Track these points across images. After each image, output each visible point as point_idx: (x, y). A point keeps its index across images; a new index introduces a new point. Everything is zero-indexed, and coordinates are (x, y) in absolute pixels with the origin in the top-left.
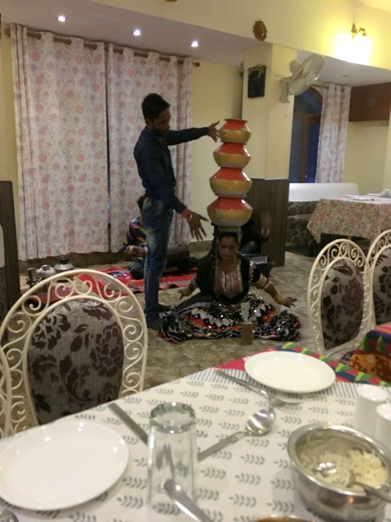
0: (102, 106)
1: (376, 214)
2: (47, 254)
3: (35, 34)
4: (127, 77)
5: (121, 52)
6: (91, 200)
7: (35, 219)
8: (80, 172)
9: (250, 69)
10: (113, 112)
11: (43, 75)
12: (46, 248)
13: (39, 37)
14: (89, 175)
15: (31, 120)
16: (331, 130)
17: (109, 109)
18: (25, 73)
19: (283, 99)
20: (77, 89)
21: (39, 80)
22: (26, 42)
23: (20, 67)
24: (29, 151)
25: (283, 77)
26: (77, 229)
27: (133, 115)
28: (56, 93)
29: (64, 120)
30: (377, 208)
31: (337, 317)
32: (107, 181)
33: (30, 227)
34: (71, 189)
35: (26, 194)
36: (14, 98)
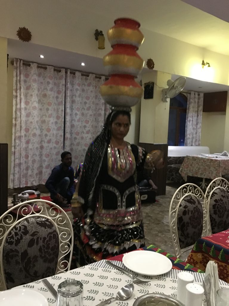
0: (62, 101)
1: (219, 165)
2: (26, 185)
3: (27, 64)
4: (78, 87)
5: (74, 74)
6: (53, 154)
7: (20, 164)
8: (48, 138)
9: (145, 84)
10: (68, 105)
11: (30, 86)
12: (25, 181)
13: (29, 65)
14: (53, 140)
15: (22, 109)
16: (192, 117)
17: (66, 104)
18: (20, 84)
19: (164, 100)
20: (49, 93)
21: (28, 88)
22: (22, 68)
23: (18, 81)
24: (20, 126)
25: (164, 88)
26: (44, 170)
27: (79, 107)
28: (37, 95)
29: (41, 109)
30: (219, 162)
31: (187, 229)
32: (63, 143)
33: (17, 169)
34: (42, 147)
35: (16, 150)
36: (13, 97)
